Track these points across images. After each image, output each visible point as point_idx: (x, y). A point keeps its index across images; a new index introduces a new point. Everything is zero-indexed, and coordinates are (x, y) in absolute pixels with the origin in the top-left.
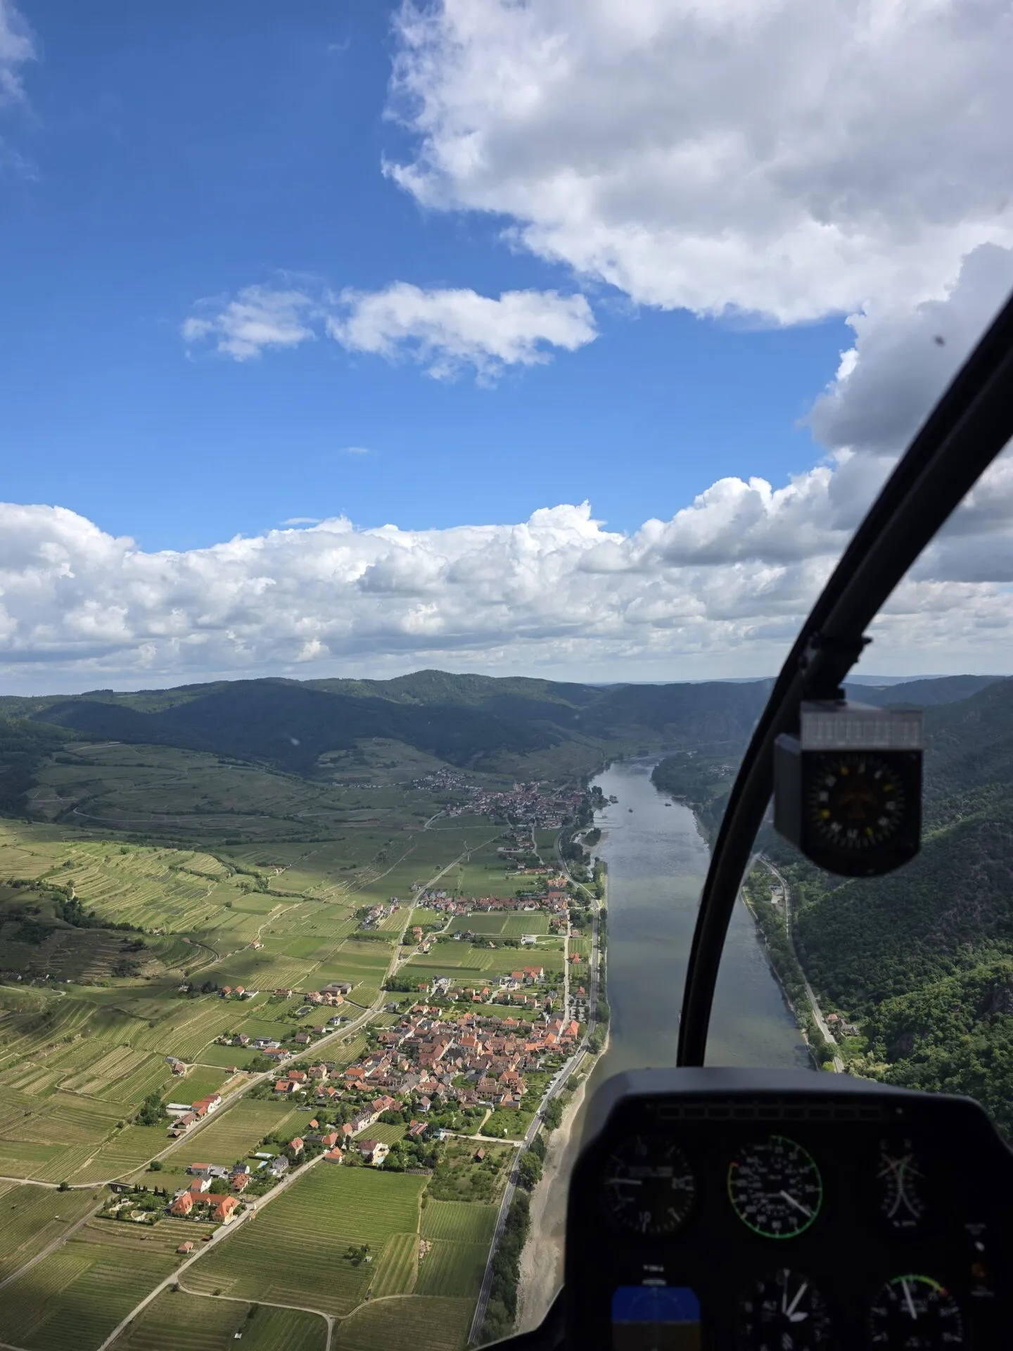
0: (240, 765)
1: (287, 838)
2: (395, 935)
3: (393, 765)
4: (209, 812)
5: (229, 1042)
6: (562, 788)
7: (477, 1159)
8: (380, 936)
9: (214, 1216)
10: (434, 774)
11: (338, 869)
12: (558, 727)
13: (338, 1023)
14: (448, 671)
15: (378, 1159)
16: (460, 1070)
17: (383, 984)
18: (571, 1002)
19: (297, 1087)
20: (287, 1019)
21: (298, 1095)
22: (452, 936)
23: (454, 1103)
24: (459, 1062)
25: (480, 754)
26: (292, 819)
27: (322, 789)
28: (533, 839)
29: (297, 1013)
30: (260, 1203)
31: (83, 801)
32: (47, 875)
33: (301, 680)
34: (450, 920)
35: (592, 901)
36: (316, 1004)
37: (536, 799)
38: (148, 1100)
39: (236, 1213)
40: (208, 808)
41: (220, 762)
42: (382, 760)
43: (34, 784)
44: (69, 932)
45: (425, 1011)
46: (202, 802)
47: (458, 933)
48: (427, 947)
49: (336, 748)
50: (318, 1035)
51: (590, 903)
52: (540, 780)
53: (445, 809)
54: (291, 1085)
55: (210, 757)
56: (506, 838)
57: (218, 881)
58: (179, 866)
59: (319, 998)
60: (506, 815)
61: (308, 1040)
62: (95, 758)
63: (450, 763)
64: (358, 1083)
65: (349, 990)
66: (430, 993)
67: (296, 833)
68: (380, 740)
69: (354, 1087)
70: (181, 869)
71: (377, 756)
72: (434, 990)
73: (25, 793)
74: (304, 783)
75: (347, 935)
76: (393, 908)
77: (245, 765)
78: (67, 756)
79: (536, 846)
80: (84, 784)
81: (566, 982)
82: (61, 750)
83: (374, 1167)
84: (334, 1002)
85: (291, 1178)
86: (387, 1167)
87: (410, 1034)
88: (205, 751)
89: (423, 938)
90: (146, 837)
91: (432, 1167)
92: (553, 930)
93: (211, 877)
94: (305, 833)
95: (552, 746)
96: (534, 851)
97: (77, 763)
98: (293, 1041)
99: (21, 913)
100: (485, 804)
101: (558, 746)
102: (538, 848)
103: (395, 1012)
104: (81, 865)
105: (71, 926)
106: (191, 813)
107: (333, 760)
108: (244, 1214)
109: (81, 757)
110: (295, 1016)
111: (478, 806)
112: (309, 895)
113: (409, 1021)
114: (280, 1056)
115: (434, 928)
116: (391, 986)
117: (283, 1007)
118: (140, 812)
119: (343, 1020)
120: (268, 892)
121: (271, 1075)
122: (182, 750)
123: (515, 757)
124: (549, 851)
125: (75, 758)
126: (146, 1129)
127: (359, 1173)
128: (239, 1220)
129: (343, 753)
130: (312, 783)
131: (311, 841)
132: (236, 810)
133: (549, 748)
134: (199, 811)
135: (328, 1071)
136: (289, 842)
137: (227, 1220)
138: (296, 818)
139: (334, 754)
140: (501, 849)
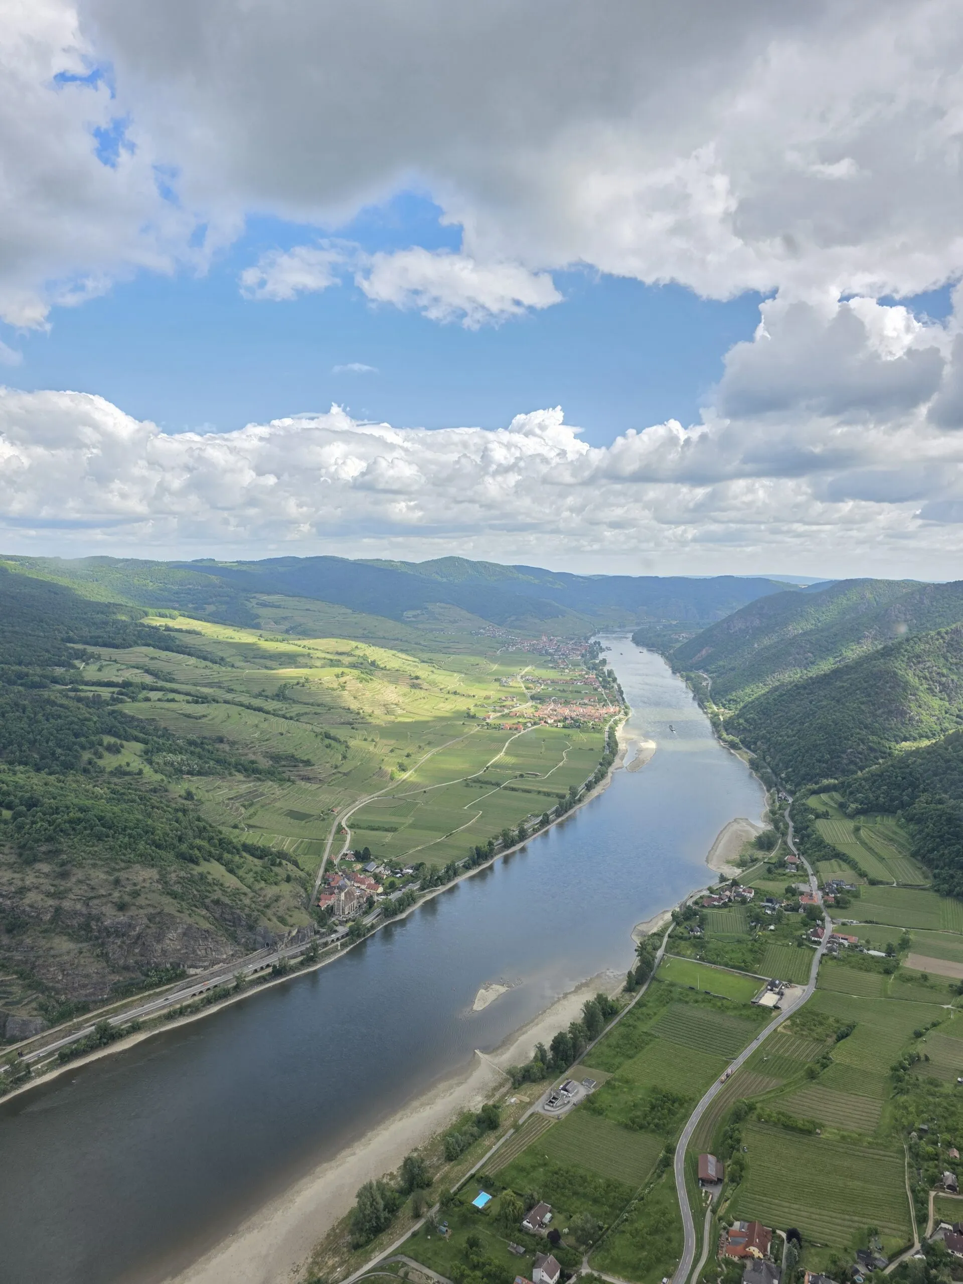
3: (455, 622)
6: (572, 642)
10: (484, 629)
13: (519, 705)
25: (513, 618)
31: (292, 628)
42: (447, 618)
43: (257, 617)
49: (408, 608)
52: (556, 636)
63: (493, 622)
68: (442, 605)
71: (443, 615)
80: (284, 619)
101: (564, 616)
107: (414, 616)
111: (524, 647)
123: (537, 621)
129: (419, 612)
139: (411, 612)
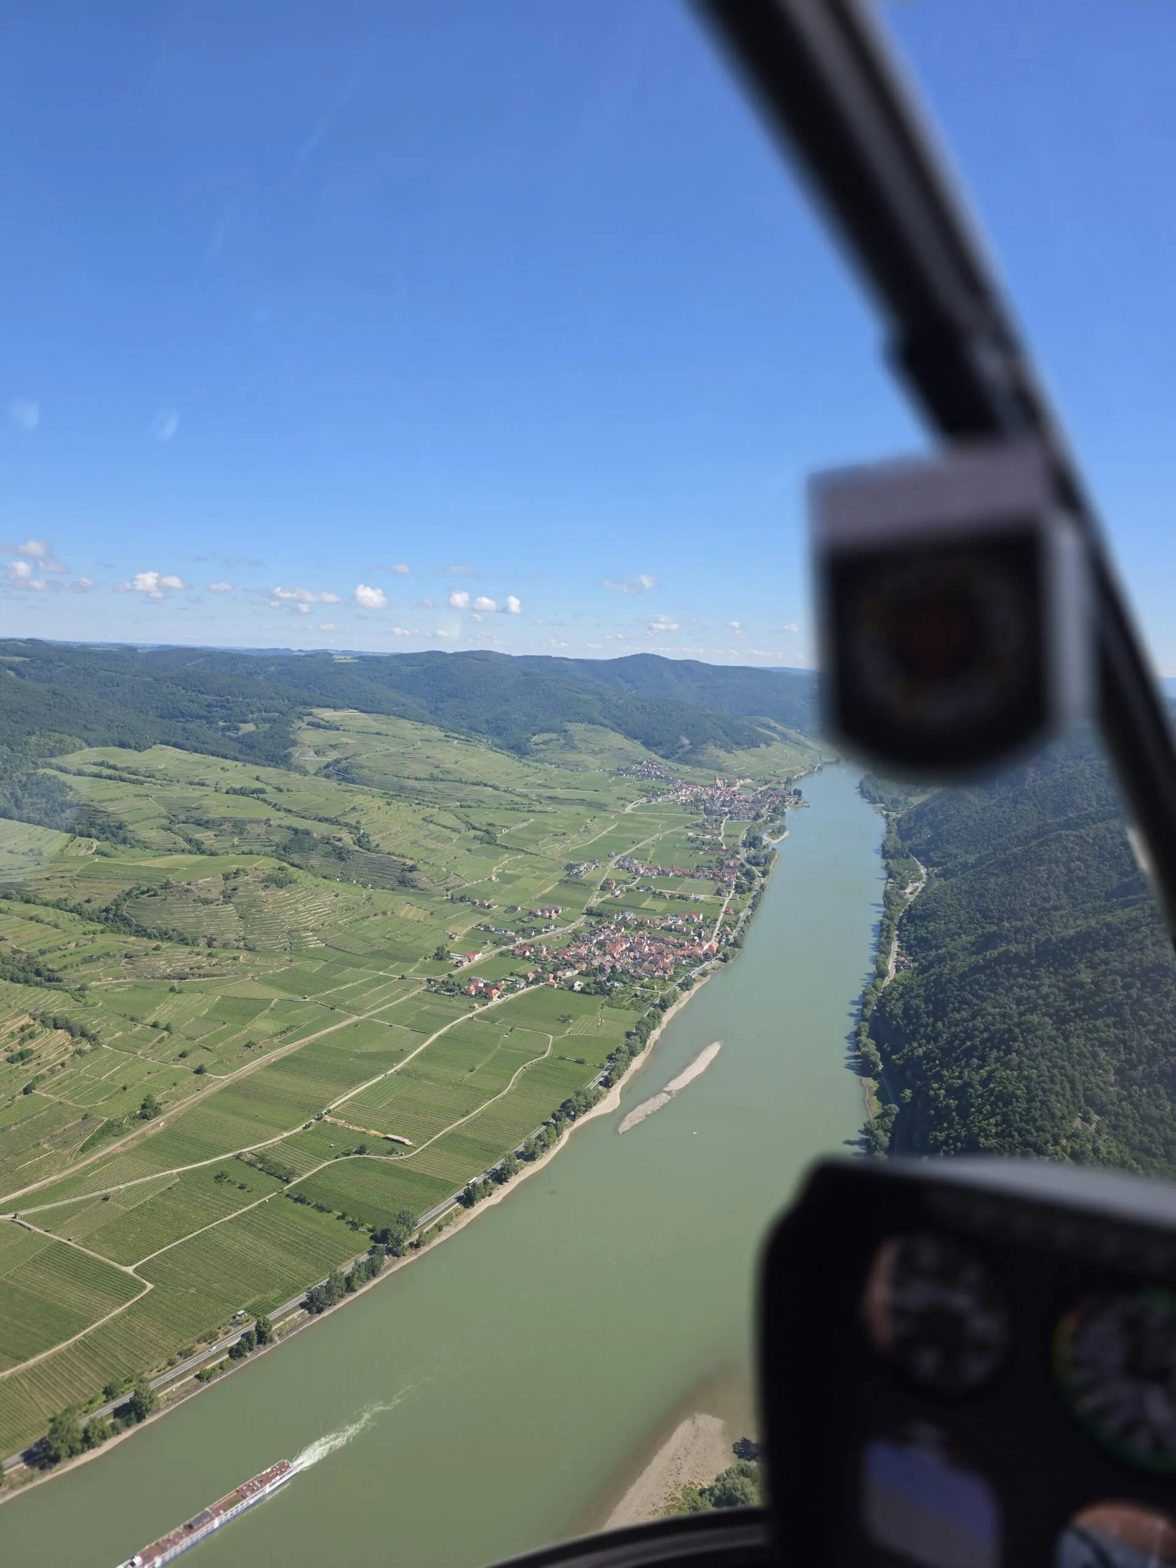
0: (463, 740)
1: (508, 807)
2: (593, 884)
4: (442, 780)
5: (483, 929)
6: (764, 788)
7: (636, 995)
8: (583, 883)
9: (487, 997)
11: (551, 834)
12: (776, 725)
13: (553, 927)
14: (665, 657)
15: (577, 988)
16: (631, 959)
17: (584, 911)
18: (718, 934)
19: (528, 954)
20: (518, 922)
21: (529, 957)
22: (638, 888)
23: (625, 972)
24: (632, 954)
26: (511, 792)
27: (536, 768)
28: (722, 828)
29: (525, 919)
30: (511, 996)
31: (337, 761)
32: (341, 815)
33: (513, 655)
34: (638, 880)
35: (757, 878)
36: (536, 916)
37: (735, 796)
38: (438, 949)
39: (499, 997)
40: (441, 776)
41: (446, 736)
42: (591, 746)
43: (294, 743)
44: (366, 855)
45: (612, 928)
46: (436, 772)
47: (643, 886)
48: (618, 893)
49: (547, 731)
50: (539, 932)
51: (754, 879)
52: (743, 778)
53: (646, 796)
54: (525, 952)
55: (436, 730)
56: (697, 825)
57: (459, 833)
58: (430, 819)
59: (540, 913)
60: (702, 807)
61: (533, 934)
62: (340, 724)
63: (656, 754)
64: (566, 957)
65: (560, 911)
66: (617, 918)
67: (516, 804)
68: (590, 726)
69: (563, 958)
70: (431, 822)
71: (587, 742)
72: (620, 917)
73: (290, 749)
74: (521, 761)
75: (559, 879)
76: (594, 866)
77: (468, 741)
78: (317, 721)
79: (723, 834)
80: (334, 747)
81: (718, 924)
82: (310, 714)
83: (575, 991)
84: (550, 917)
85: (526, 989)
86: (583, 991)
87: (602, 938)
88: (432, 725)
89: (615, 887)
90: (396, 795)
91: (608, 995)
92: (719, 893)
93: (453, 830)
94: (523, 804)
95: (762, 746)
96: (720, 838)
97: (325, 728)
98: (524, 932)
99: (329, 839)
100: (685, 796)
101: (770, 745)
102: (725, 836)
103: (592, 926)
104: (362, 810)
105: (365, 851)
106: (427, 779)
107: (545, 742)
108: (503, 999)
109: (328, 722)
110: (523, 921)
111: (678, 797)
112: (529, 851)
113: (601, 931)
114: (516, 939)
115: (626, 882)
116: (590, 913)
117: (514, 916)
118: (385, 774)
119: (555, 927)
120: (498, 845)
121: (511, 947)
122: (412, 722)
123: (722, 754)
124: (733, 840)
125: (322, 723)
126: (440, 962)
127: (567, 993)
128: (500, 1001)
129: (554, 736)
130: (526, 762)
131: (528, 811)
132: (463, 780)
133: (759, 747)
134: (433, 779)
135: (547, 950)
136: (511, 810)
137: (494, 999)
138: (514, 792)
139: (546, 736)
140: (690, 834)
